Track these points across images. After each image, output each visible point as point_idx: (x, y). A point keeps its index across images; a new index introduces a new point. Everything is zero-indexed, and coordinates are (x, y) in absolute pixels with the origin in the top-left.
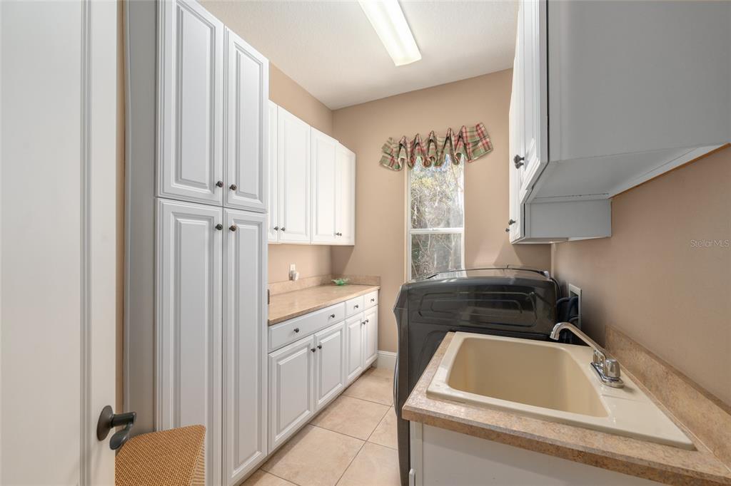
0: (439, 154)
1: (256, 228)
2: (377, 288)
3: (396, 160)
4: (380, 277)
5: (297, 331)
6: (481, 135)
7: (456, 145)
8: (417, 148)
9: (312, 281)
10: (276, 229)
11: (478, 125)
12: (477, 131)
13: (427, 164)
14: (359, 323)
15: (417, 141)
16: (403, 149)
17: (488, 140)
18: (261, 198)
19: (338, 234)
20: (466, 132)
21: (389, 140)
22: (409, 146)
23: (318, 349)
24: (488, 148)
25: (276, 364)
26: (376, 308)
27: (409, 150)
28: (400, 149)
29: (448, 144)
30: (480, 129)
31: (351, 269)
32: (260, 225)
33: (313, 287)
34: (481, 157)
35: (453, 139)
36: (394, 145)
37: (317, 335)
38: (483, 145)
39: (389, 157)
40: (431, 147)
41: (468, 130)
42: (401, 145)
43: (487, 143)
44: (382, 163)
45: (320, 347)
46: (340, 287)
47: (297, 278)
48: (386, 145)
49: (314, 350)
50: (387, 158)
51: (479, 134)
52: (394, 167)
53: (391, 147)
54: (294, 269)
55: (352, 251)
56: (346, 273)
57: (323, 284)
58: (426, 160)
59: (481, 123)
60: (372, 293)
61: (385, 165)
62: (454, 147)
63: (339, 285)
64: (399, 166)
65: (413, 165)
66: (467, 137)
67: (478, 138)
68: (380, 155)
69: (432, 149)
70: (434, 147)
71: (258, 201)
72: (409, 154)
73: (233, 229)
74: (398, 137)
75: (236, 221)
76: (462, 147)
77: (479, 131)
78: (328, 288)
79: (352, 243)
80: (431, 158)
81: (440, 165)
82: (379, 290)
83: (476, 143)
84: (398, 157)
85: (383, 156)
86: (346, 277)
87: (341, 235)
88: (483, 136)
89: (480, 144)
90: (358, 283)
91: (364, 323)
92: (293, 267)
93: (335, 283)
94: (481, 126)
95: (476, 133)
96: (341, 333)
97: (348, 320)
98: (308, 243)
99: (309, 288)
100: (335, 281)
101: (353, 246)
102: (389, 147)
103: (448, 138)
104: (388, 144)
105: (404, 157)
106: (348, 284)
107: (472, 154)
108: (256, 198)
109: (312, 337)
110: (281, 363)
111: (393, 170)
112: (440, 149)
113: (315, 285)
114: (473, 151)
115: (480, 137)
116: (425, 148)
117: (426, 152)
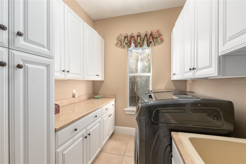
0: (142, 42)
1: (45, 68)
2: (114, 99)
3: (123, 44)
4: (115, 94)
5: (76, 130)
6: (159, 35)
7: (149, 38)
8: (132, 39)
9: (84, 97)
10: (64, 71)
11: (158, 31)
12: (158, 33)
13: (136, 46)
14: (107, 116)
15: (132, 36)
16: (126, 39)
17: (162, 37)
18: (48, 48)
19: (97, 75)
20: (154, 33)
21: (120, 35)
22: (129, 37)
23: (88, 136)
24: (162, 41)
25: (61, 154)
26: (114, 108)
27: (129, 39)
28: (125, 39)
29: (146, 38)
30: (159, 32)
31: (102, 91)
32: (48, 66)
33: (85, 100)
34: (159, 44)
35: (148, 35)
36: (123, 37)
37: (88, 128)
38: (160, 39)
39: (120, 42)
40: (138, 39)
41: (155, 32)
42: (125, 37)
43: (162, 38)
44: (116, 45)
45: (89, 135)
46: (97, 99)
47: (76, 97)
48: (118, 37)
49: (86, 137)
50: (119, 43)
51: (158, 34)
52: (122, 47)
53: (121, 38)
54: (75, 92)
55: (103, 83)
56: (100, 93)
57: (90, 98)
58: (136, 44)
59: (159, 30)
60: (113, 102)
61: (118, 46)
62: (148, 39)
63: (97, 98)
64: (124, 46)
65: (130, 46)
66: (154, 35)
67: (158, 36)
68: (115, 41)
69: (139, 39)
70: (140, 39)
71: (46, 50)
72: (129, 41)
73: (19, 67)
74: (124, 33)
75: (24, 61)
76: (152, 39)
77: (159, 33)
78: (92, 100)
79: (103, 80)
80: (138, 43)
81: (142, 47)
82: (115, 100)
83: (157, 38)
84: (124, 42)
85: (117, 42)
86: (101, 95)
87: (98, 76)
88: (160, 35)
89: (159, 39)
90: (106, 97)
91: (110, 116)
92: (74, 91)
93: (95, 97)
94: (159, 31)
95: (157, 34)
96: (100, 124)
97: (103, 117)
98: (82, 79)
99: (83, 101)
100: (95, 96)
101: (103, 81)
102: (120, 38)
103: (146, 35)
104: (119, 37)
105: (127, 42)
106: (101, 98)
107: (155, 43)
108: (45, 47)
109: (85, 130)
110: (65, 152)
111: (122, 48)
112: (142, 39)
113: (85, 99)
114: (156, 41)
115: (159, 36)
116: (136, 39)
117: (136, 41)
